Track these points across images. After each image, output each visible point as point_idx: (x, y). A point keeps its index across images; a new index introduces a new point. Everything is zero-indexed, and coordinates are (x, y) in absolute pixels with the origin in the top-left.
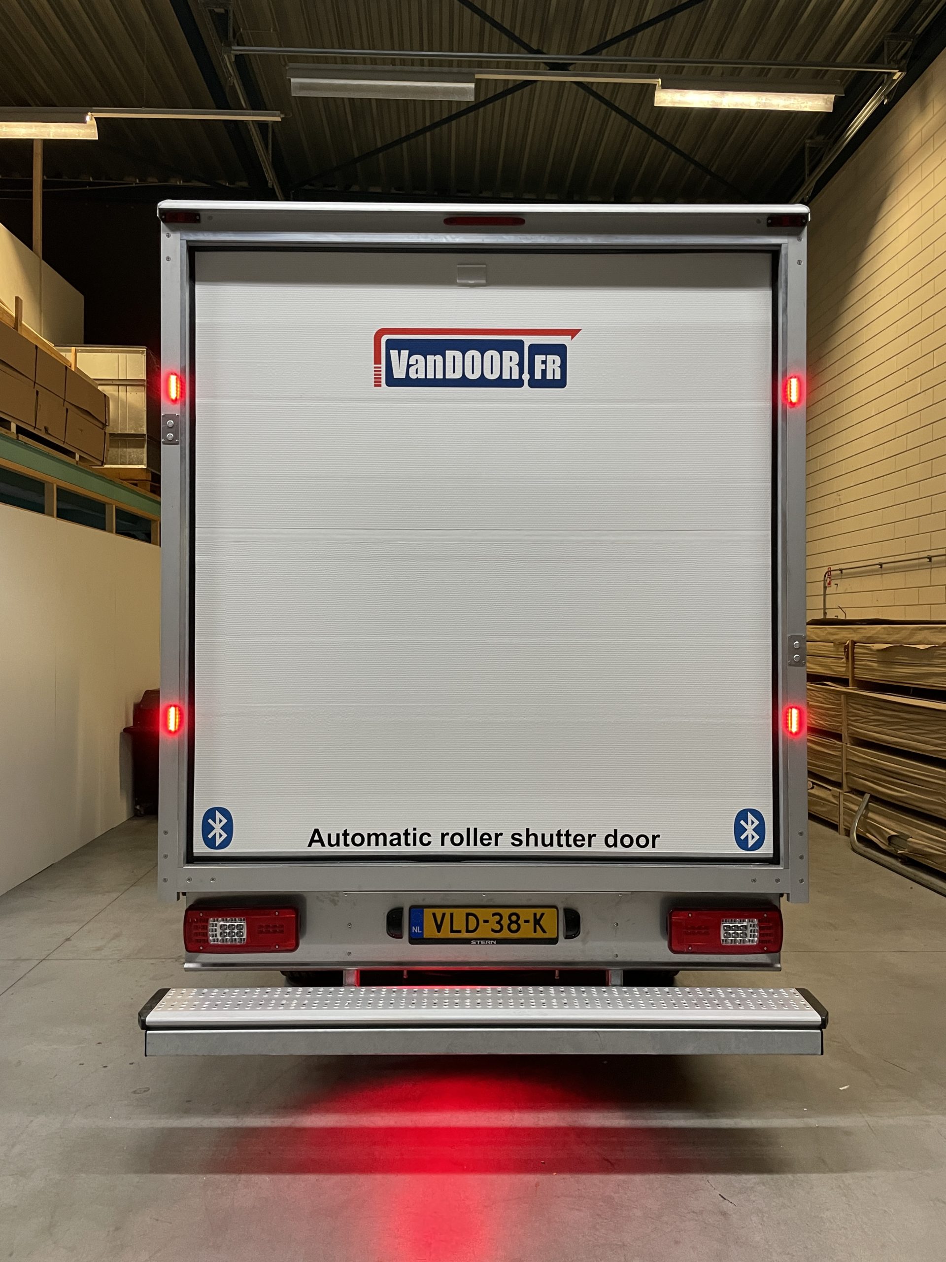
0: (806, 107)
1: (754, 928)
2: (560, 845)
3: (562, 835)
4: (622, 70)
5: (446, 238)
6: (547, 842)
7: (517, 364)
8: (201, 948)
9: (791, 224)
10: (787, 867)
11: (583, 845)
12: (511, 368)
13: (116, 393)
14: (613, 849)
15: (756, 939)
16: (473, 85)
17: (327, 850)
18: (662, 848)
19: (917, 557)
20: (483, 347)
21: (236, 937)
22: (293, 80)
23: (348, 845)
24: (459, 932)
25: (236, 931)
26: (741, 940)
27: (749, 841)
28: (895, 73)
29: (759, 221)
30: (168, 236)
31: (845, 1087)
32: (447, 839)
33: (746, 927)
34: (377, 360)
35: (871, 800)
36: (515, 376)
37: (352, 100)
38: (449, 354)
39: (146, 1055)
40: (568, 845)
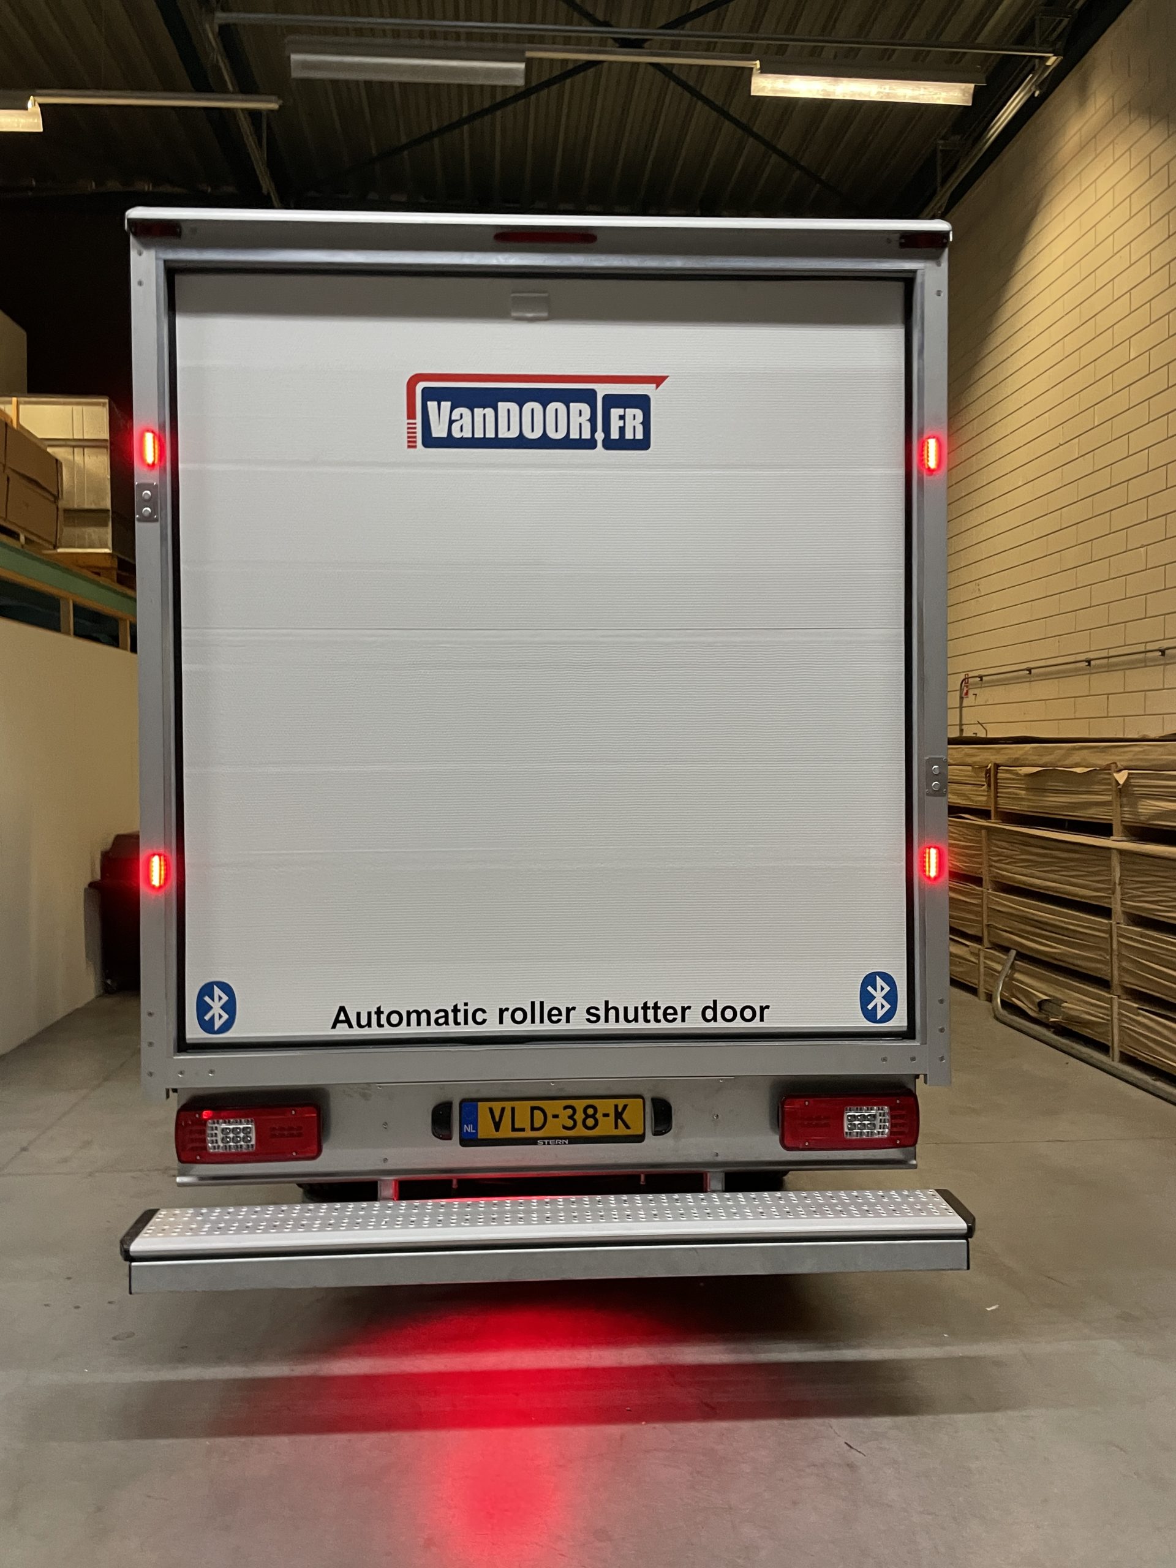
0: (939, 99)
1: (884, 1118)
2: (646, 1020)
3: (649, 1008)
4: (709, 49)
5: (497, 259)
6: (631, 1016)
7: (589, 420)
8: (198, 1158)
9: (928, 245)
10: (924, 1043)
11: (674, 1020)
12: (580, 424)
13: (71, 457)
14: (712, 1024)
15: (887, 1130)
16: (522, 66)
17: (356, 1032)
18: (772, 1022)
19: (1073, 660)
20: (545, 398)
21: (242, 1143)
22: (295, 57)
23: (382, 1026)
24: (523, 1130)
25: (242, 1135)
26: (868, 1132)
27: (878, 1012)
28: (1048, 58)
29: (889, 241)
30: (140, 254)
31: (994, 1308)
32: (507, 1015)
33: (874, 1116)
34: (411, 414)
35: (1017, 958)
36: (586, 435)
37: (368, 84)
38: (503, 406)
39: (131, 1293)
40: (657, 1020)
